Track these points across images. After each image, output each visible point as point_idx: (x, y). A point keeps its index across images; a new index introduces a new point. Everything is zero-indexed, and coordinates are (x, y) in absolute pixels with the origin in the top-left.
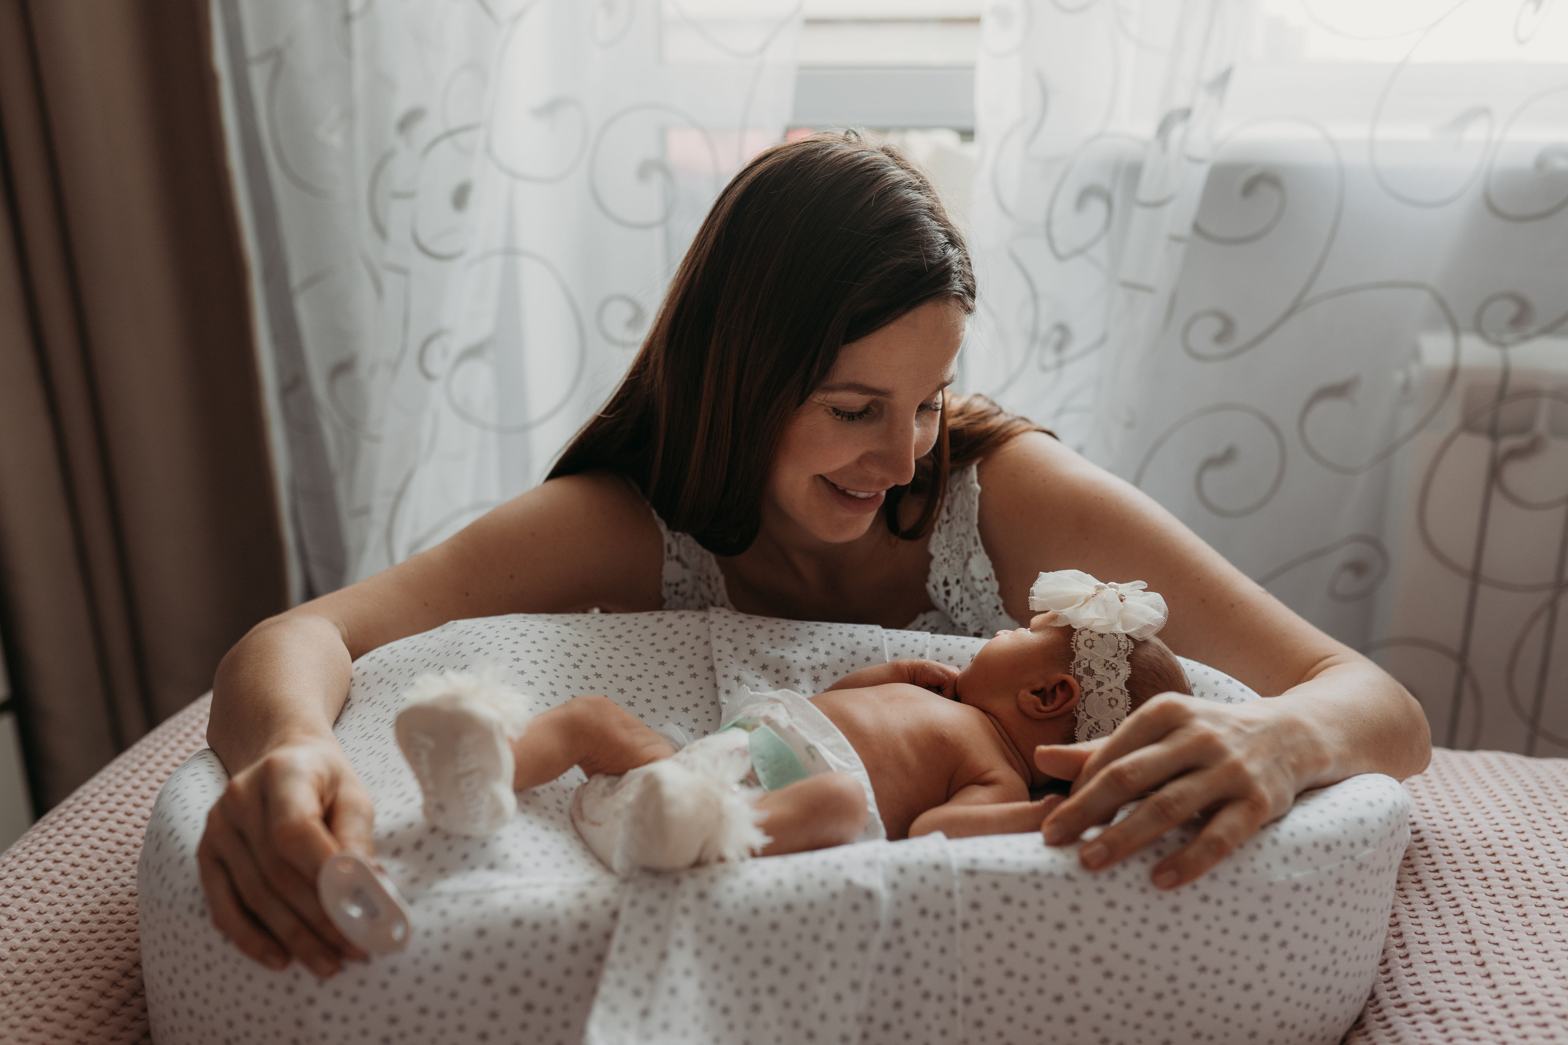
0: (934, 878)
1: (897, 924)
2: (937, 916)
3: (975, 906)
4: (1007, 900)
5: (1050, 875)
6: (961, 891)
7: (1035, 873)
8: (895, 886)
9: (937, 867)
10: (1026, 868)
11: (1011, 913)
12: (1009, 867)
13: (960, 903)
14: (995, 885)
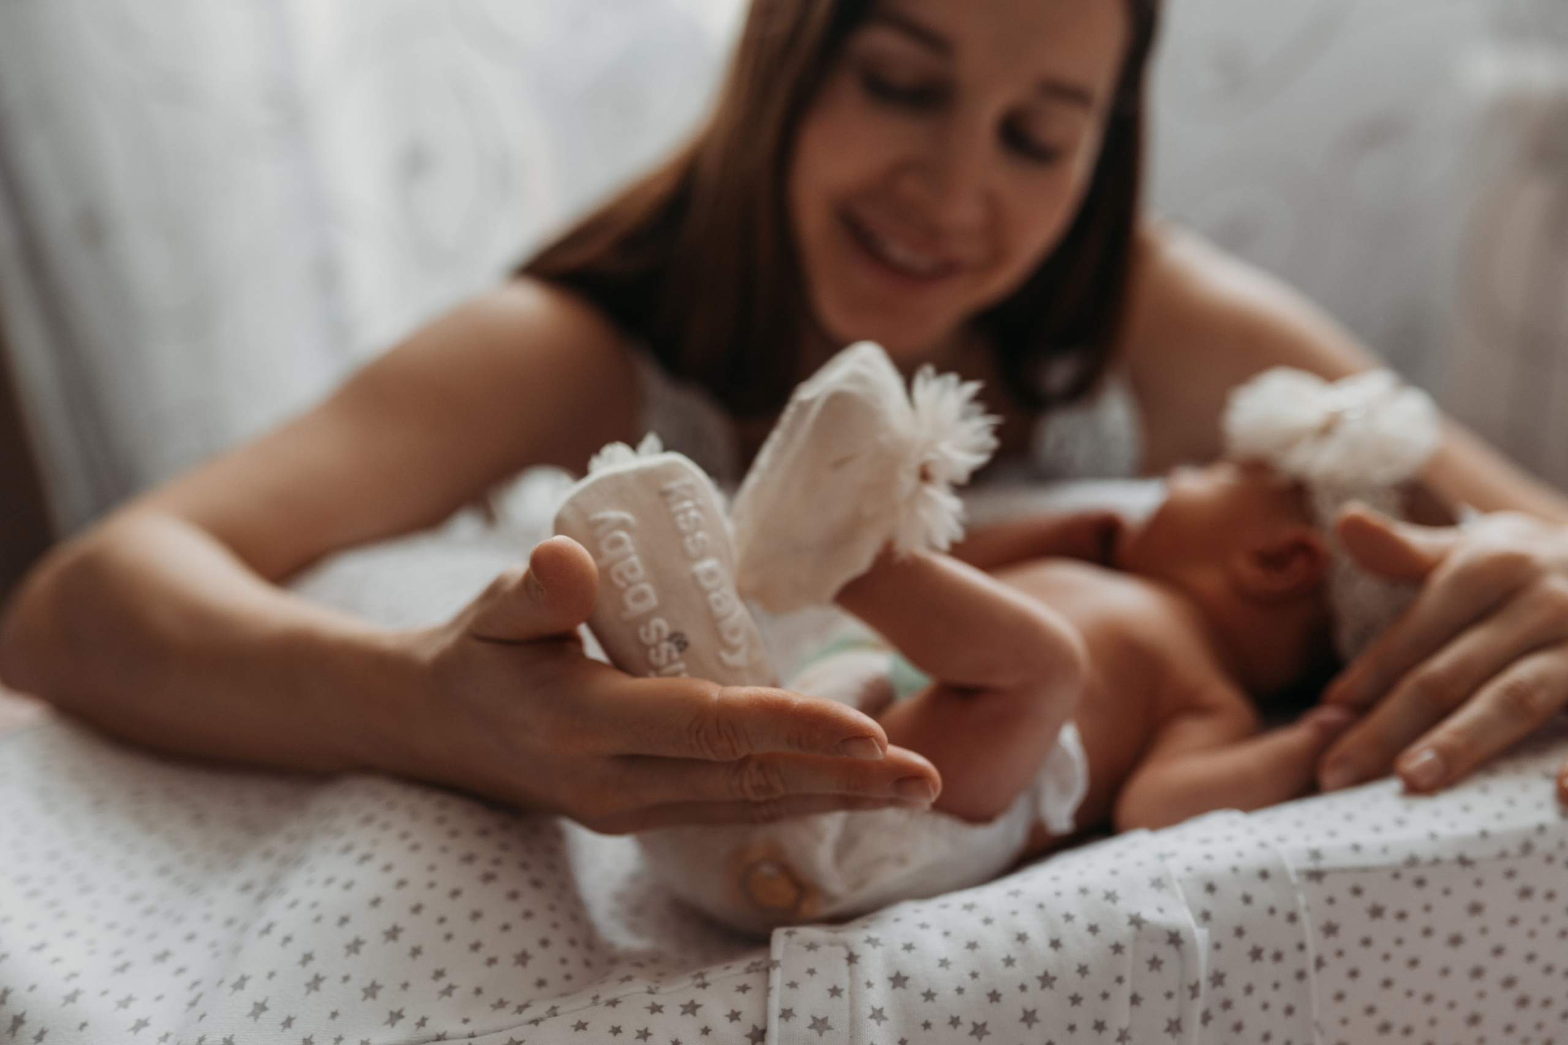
0: (1264, 894)
1: (1218, 979)
2: (1278, 957)
3: (1330, 930)
4: (1376, 912)
5: (1436, 862)
6: (1308, 908)
7: (1413, 861)
8: (1206, 916)
9: (1264, 875)
10: (1397, 856)
11: (1384, 931)
12: (1371, 858)
13: (1309, 929)
14: (1357, 891)
